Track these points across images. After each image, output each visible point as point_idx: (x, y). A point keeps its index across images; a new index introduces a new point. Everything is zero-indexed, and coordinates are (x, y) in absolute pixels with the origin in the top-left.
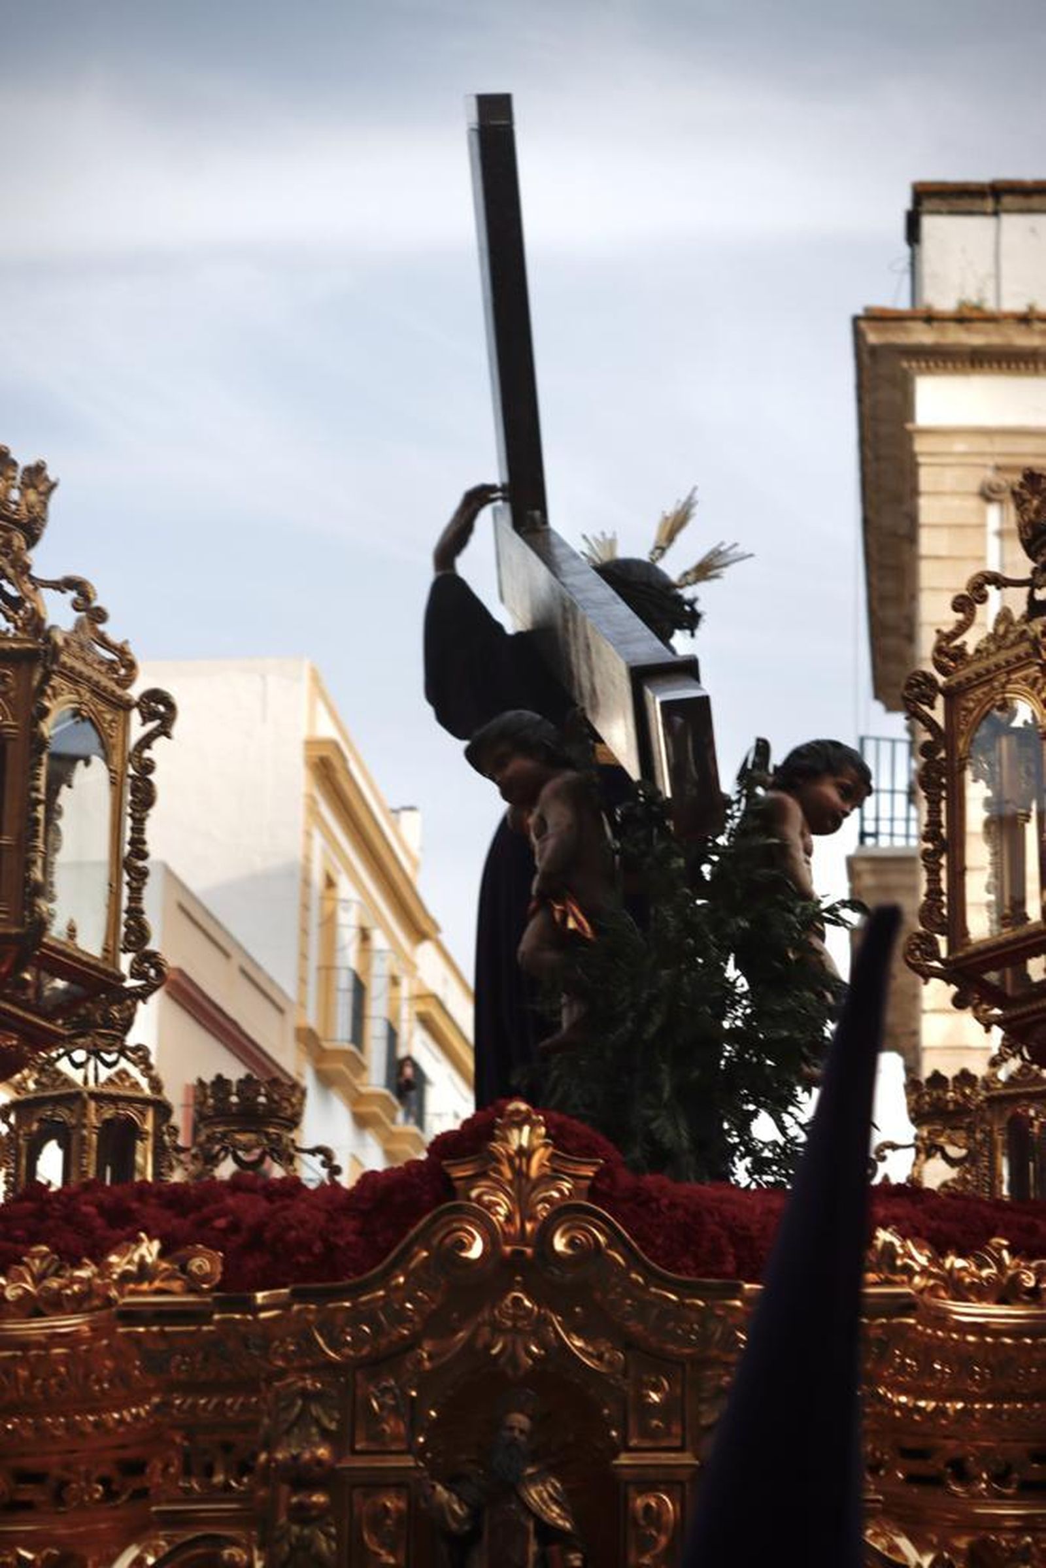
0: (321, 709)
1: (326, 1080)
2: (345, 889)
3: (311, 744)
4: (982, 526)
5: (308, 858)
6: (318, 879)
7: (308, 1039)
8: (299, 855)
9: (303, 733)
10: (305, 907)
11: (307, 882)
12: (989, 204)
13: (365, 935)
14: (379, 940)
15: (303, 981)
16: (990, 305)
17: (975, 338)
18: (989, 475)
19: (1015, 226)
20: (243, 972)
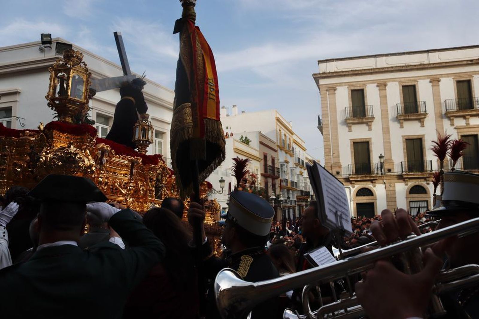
0: (277, 114)
1: (281, 150)
2: (282, 131)
3: (276, 118)
4: (327, 94)
5: (277, 129)
6: (278, 130)
7: (278, 146)
8: (276, 128)
9: (275, 117)
10: (277, 133)
11: (277, 131)
12: (325, 62)
13: (285, 135)
14: (287, 135)
15: (277, 140)
16: (326, 72)
17: (324, 75)
18: (327, 89)
19: (328, 64)
20: (269, 140)
